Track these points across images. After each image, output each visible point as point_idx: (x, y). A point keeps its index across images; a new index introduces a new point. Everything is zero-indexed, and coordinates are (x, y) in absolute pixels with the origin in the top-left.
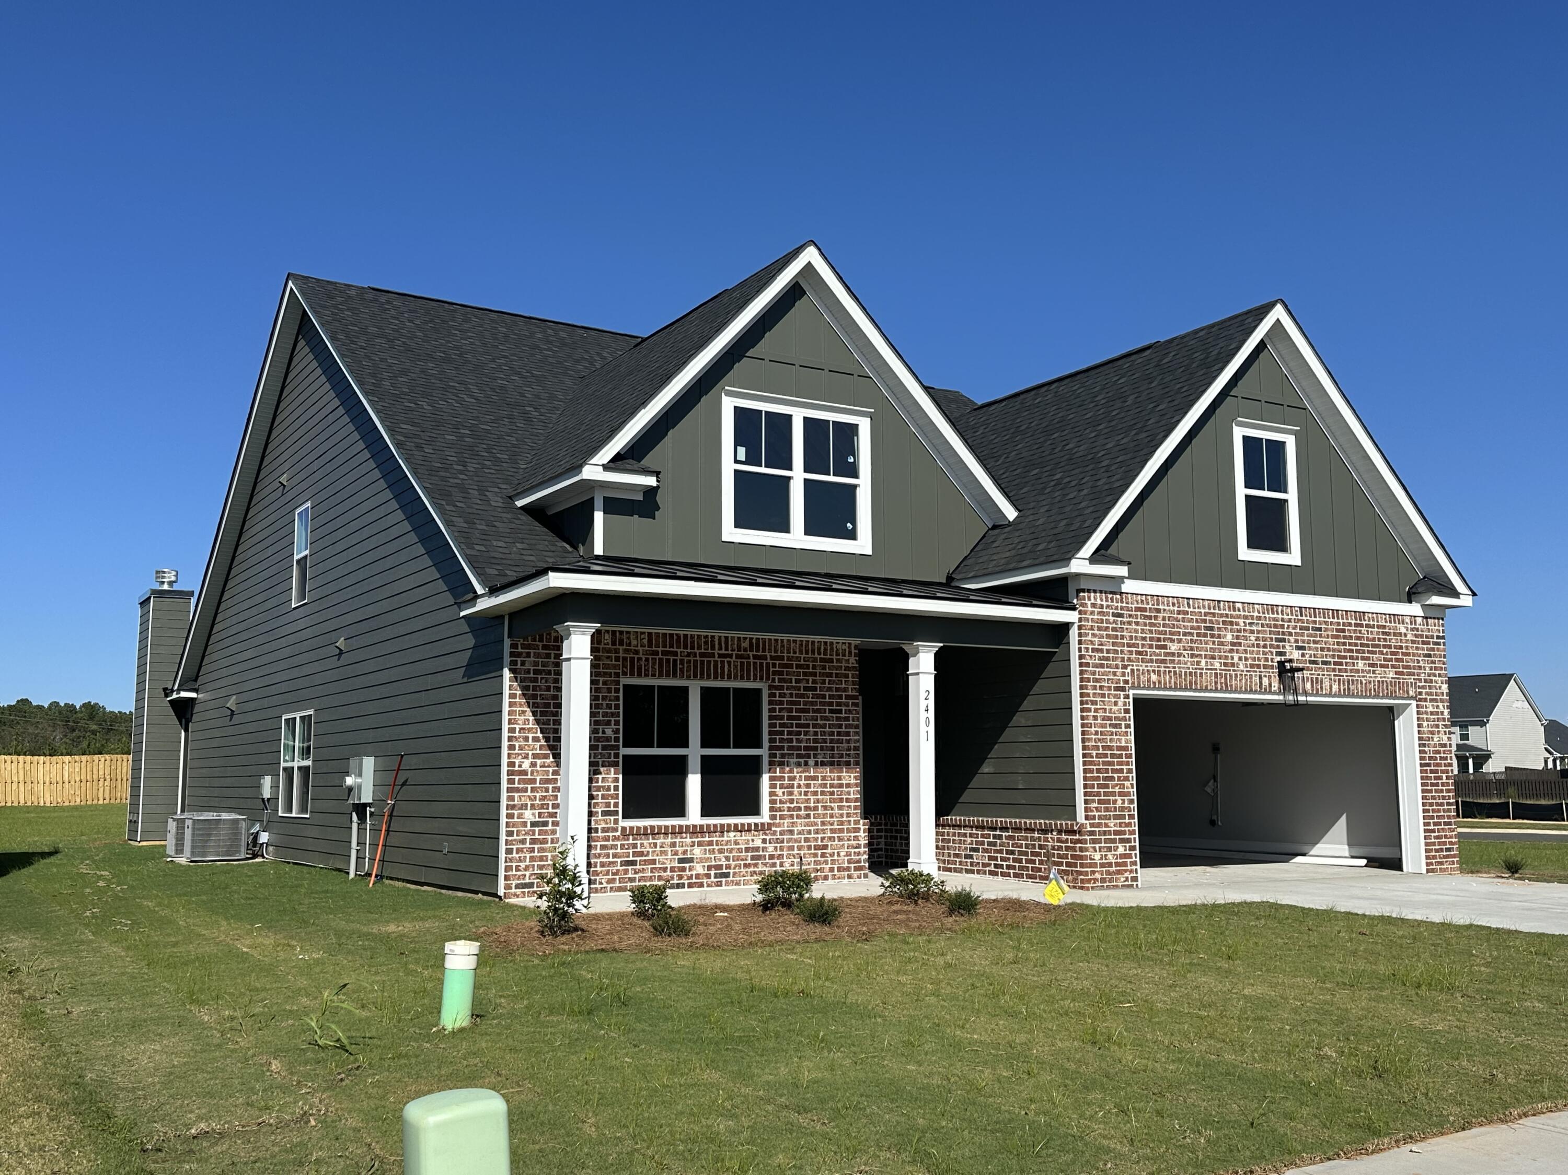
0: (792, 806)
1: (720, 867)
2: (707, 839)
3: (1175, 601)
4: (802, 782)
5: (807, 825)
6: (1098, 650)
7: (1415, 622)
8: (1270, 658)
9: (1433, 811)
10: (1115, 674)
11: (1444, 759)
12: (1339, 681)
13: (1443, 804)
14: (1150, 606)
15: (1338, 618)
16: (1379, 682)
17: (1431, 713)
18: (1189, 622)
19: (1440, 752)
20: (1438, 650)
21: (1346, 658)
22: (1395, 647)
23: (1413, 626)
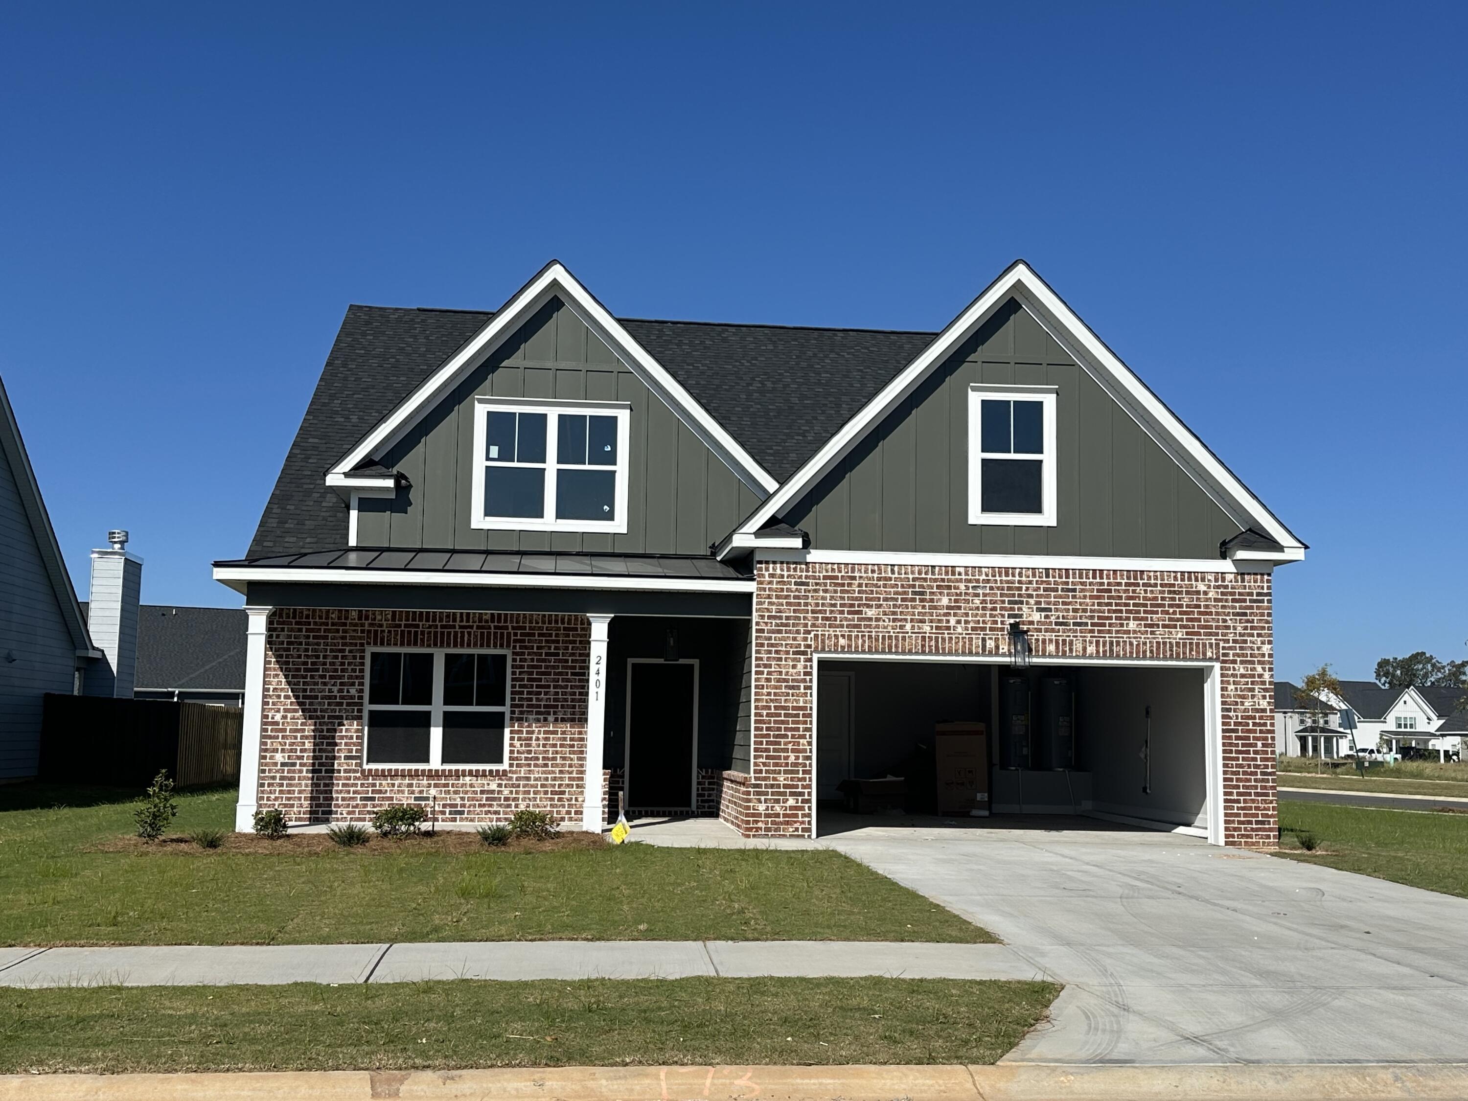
0: (530, 756)
1: (456, 806)
2: (443, 782)
3: (876, 568)
4: (541, 736)
5: (544, 772)
6: (775, 617)
7: (1223, 580)
8: (999, 620)
9: (1238, 780)
10: (795, 639)
11: (1260, 725)
12: (1098, 642)
13: (1256, 774)
14: (843, 574)
15: (1101, 578)
16: (1158, 643)
17: (1242, 676)
18: (893, 587)
19: (1254, 718)
20: (1258, 608)
21: (1111, 618)
22: (1188, 606)
23: (1220, 583)
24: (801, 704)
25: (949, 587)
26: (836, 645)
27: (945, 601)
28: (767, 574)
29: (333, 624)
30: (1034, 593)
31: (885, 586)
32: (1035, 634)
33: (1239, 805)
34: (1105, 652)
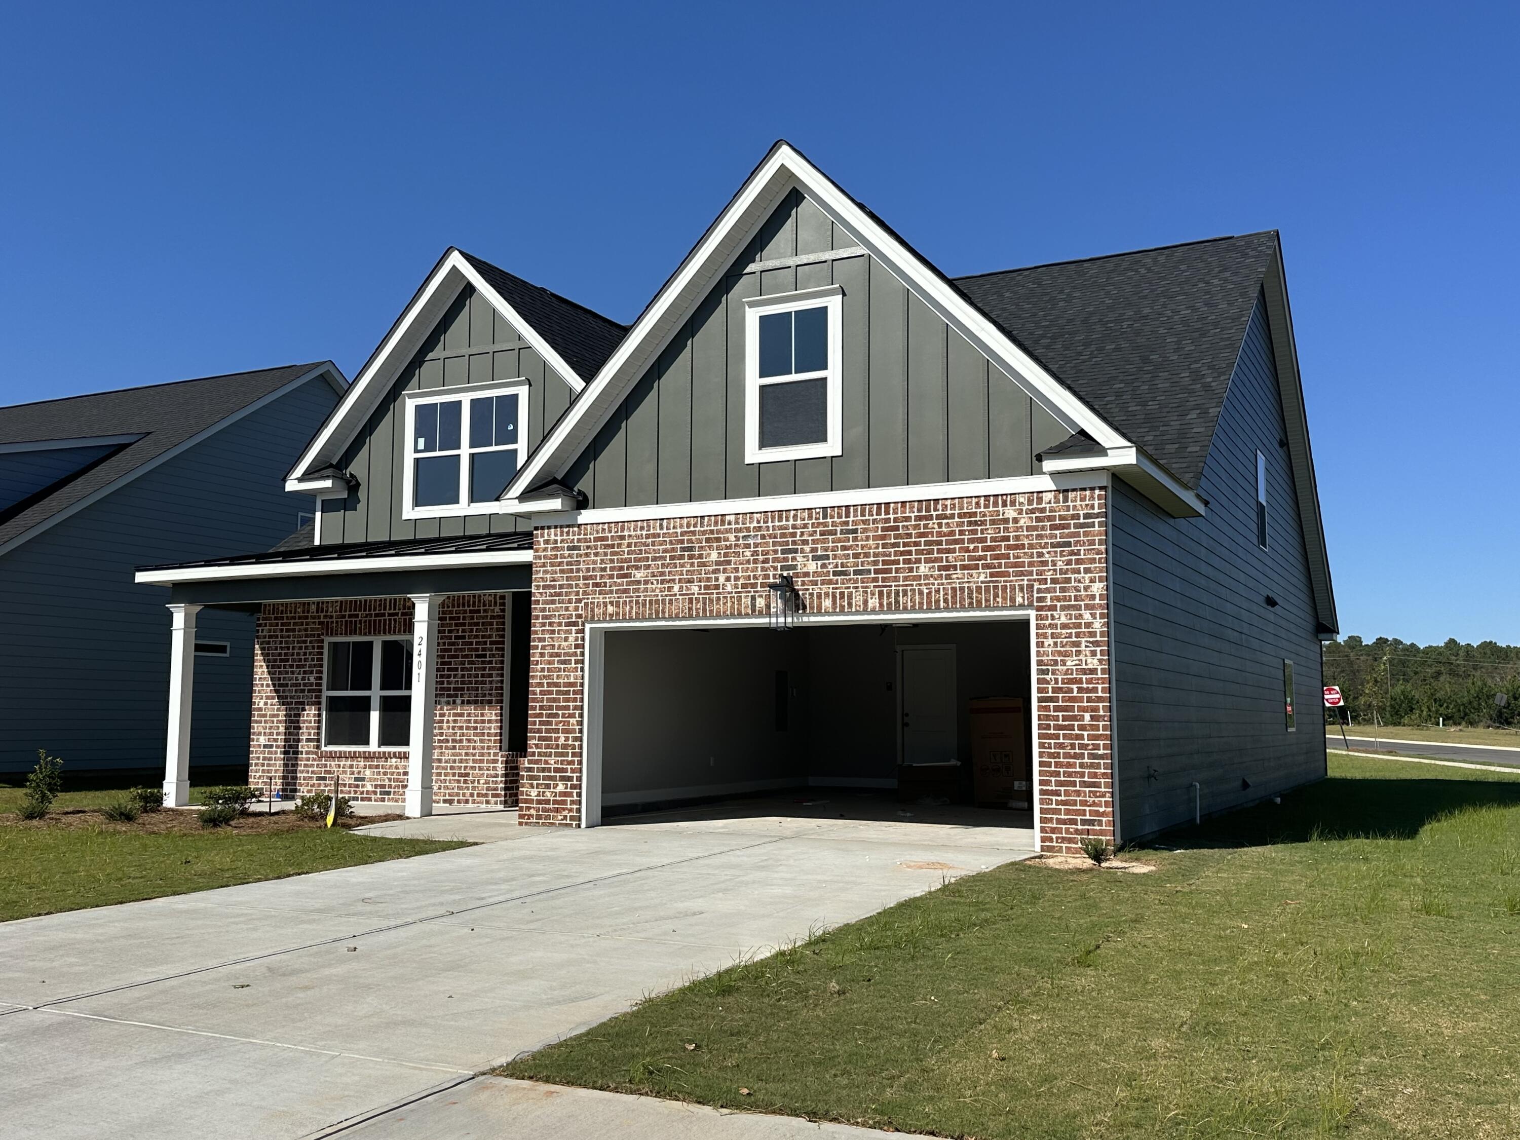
2: (375, 763)
3: (645, 524)
6: (549, 587)
7: (1040, 500)
8: (771, 574)
9: (1057, 765)
10: (567, 609)
11: (1088, 690)
12: (881, 594)
13: (1082, 756)
14: (613, 534)
15: (887, 513)
16: (954, 589)
17: (1064, 626)
18: (661, 545)
19: (1080, 681)
20: (1086, 534)
21: (898, 562)
22: (993, 539)
23: (1035, 506)
24: (572, 680)
25: (718, 540)
26: (604, 613)
27: (714, 556)
28: (542, 540)
29: (300, 618)
30: (810, 538)
31: (653, 544)
32: (811, 587)
33: (1059, 798)
34: (889, 604)
